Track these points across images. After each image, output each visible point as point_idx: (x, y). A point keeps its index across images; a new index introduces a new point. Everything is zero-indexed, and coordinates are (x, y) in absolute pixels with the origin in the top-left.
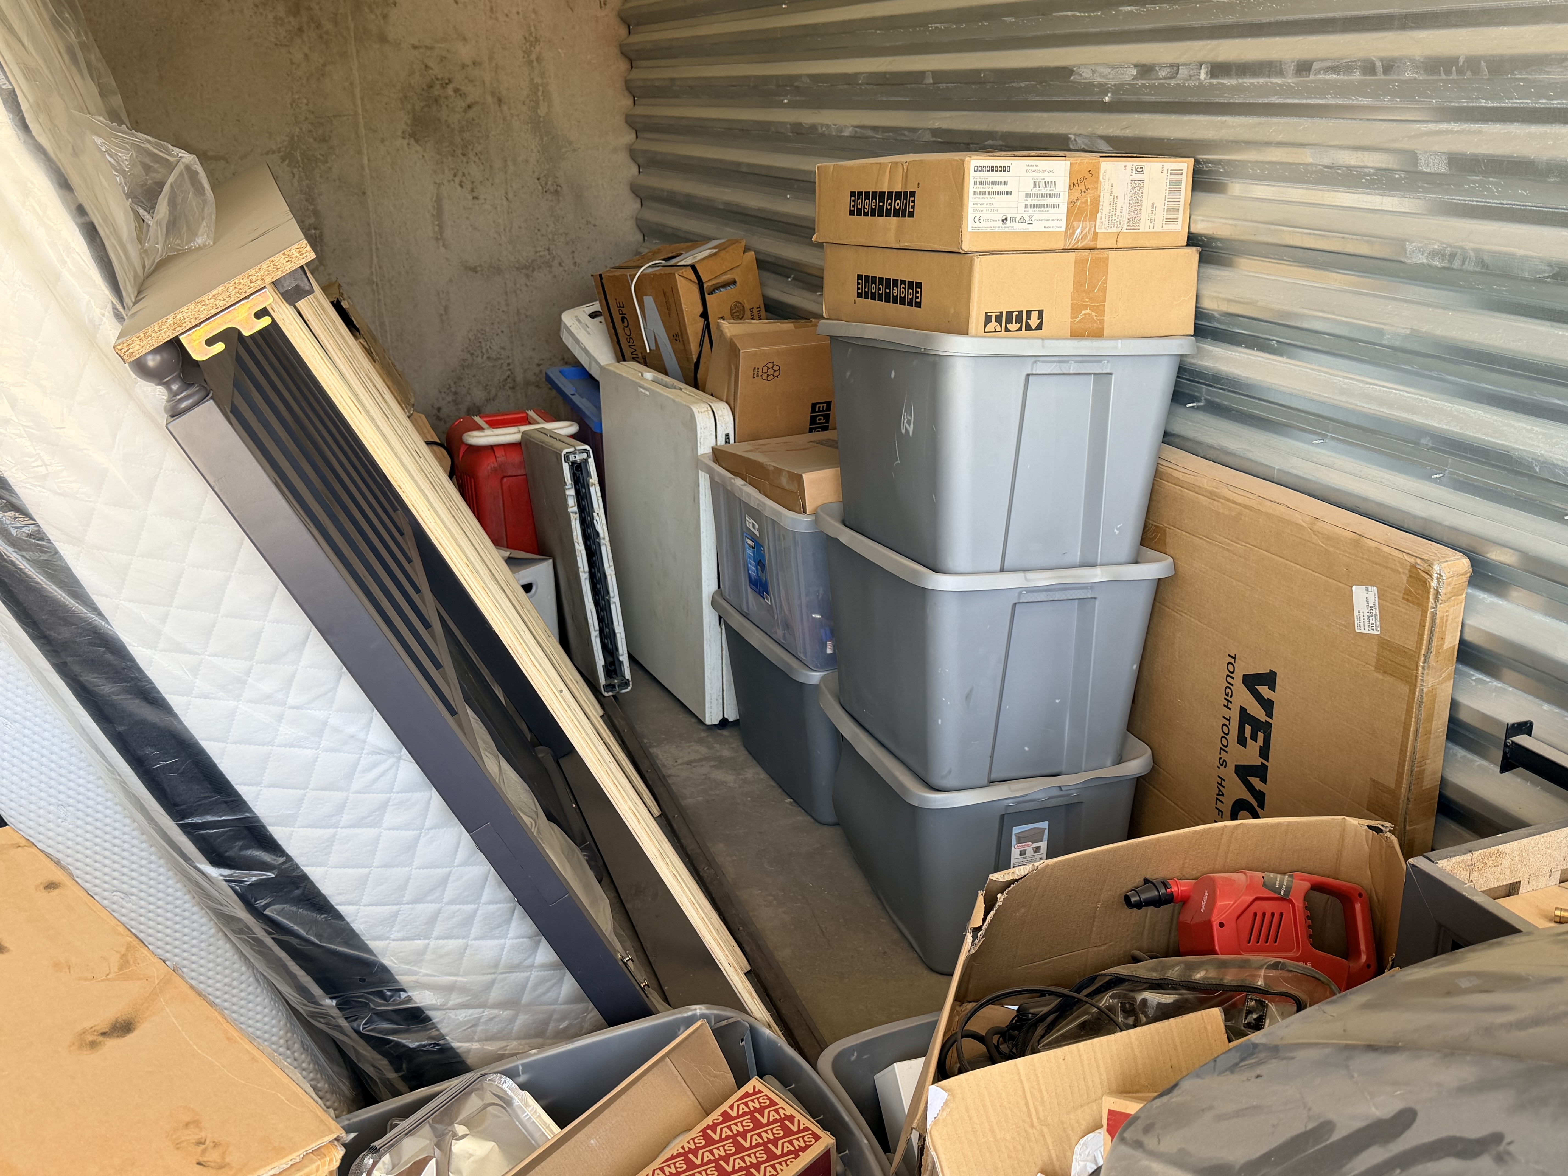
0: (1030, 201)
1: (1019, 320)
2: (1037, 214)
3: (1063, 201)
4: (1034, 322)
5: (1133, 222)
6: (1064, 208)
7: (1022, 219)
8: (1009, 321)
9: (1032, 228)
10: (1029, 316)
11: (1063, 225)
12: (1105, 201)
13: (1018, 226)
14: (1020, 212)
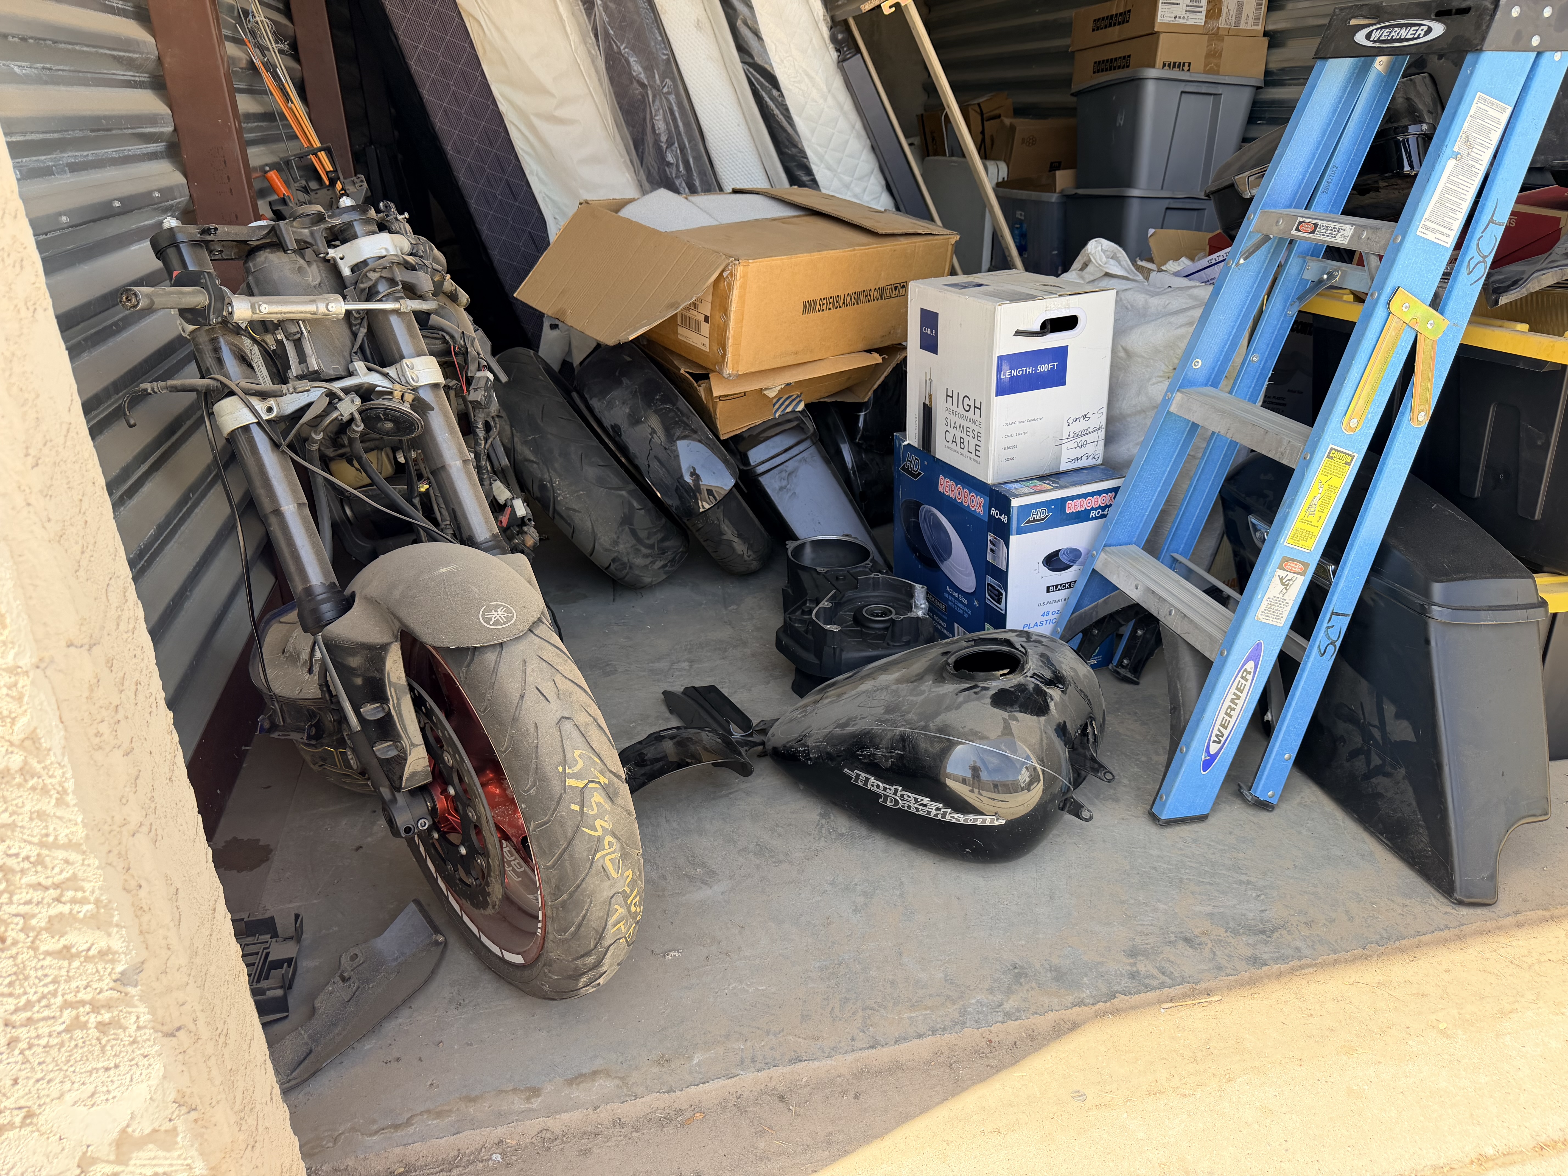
0: (1188, 9)
1: (1179, 67)
2: (1191, 16)
3: (1204, 9)
4: (1186, 68)
5: (1237, 23)
6: (1204, 14)
7: (1184, 18)
8: (1174, 67)
9: (1188, 23)
10: (1184, 65)
11: (1203, 21)
12: (1224, 11)
13: (1182, 21)
14: (1183, 14)
